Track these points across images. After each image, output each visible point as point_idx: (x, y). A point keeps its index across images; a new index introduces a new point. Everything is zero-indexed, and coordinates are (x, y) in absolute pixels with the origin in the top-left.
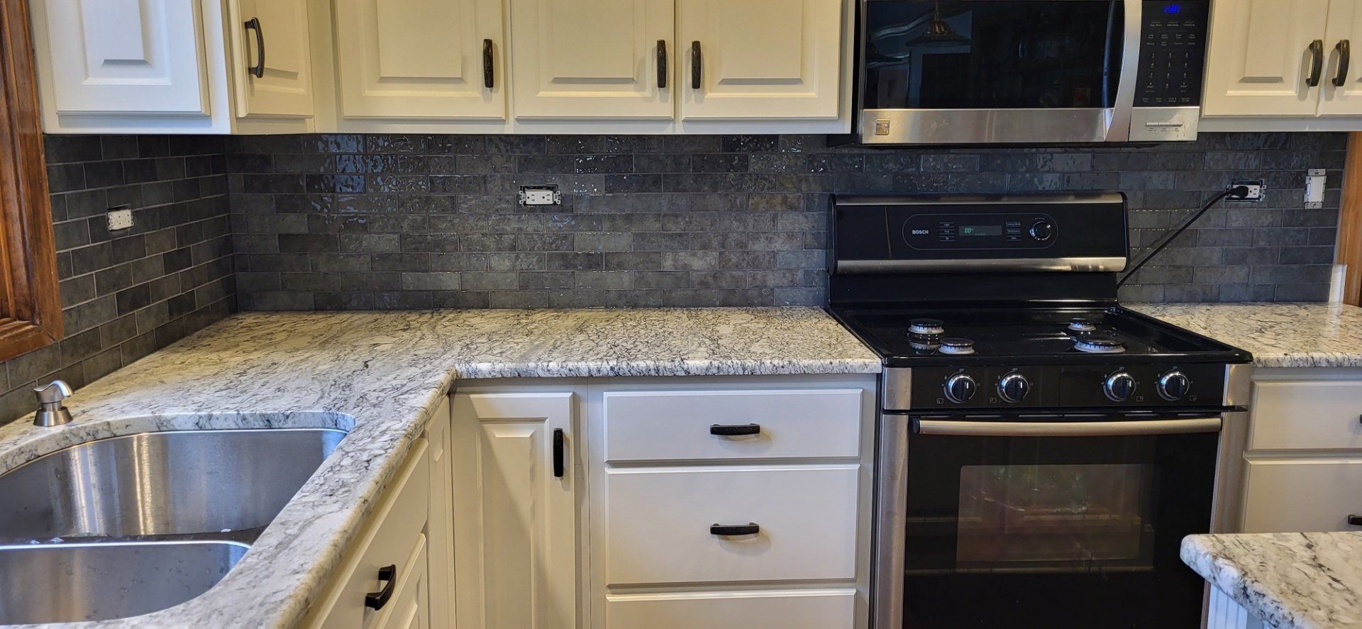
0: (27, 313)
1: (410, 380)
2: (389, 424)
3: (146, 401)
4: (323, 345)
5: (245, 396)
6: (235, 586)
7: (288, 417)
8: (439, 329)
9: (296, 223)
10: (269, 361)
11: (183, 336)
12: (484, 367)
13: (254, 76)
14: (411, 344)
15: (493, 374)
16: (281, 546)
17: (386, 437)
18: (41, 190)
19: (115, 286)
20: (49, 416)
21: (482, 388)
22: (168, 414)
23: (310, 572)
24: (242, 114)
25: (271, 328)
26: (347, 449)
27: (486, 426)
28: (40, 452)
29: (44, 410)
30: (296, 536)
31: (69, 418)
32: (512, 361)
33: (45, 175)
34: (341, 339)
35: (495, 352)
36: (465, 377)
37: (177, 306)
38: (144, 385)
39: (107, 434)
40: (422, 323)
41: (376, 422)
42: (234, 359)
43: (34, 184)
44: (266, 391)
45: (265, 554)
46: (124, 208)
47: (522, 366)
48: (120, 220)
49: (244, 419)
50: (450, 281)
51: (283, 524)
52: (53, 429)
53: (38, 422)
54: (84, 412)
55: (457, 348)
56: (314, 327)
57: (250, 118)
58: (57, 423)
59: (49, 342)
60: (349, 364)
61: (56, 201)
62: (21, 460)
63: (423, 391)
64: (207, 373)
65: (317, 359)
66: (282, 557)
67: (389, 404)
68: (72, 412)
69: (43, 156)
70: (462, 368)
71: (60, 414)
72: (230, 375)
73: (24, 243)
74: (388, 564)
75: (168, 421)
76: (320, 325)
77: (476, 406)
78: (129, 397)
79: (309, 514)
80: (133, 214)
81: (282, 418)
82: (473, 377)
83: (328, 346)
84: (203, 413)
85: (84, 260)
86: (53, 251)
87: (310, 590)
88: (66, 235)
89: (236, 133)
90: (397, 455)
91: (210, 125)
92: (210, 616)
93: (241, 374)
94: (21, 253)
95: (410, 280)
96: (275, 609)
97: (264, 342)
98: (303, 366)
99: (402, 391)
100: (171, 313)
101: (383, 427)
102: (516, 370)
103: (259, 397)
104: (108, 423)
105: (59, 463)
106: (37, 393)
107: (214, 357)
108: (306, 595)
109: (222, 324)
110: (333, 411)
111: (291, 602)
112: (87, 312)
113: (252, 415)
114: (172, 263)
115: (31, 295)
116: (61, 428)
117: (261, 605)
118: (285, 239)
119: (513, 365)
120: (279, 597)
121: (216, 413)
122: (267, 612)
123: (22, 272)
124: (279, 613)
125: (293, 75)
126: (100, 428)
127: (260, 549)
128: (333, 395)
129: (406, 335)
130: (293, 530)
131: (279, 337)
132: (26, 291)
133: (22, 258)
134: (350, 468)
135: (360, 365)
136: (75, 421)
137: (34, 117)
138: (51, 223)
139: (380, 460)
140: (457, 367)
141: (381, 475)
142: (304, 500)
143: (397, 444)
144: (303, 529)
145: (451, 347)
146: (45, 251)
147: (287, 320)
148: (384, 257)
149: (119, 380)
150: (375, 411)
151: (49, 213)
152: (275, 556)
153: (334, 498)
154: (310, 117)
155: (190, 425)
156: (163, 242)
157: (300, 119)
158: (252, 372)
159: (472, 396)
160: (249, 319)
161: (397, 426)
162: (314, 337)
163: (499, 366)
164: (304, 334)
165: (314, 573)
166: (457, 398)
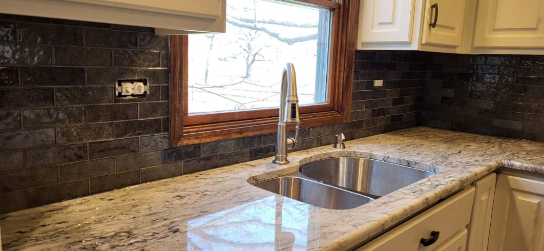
0: (340, 110)
1: (476, 161)
2: (455, 174)
3: (370, 148)
4: (446, 142)
5: (404, 153)
6: (361, 210)
7: (416, 163)
8: (503, 145)
9: (449, 93)
10: (421, 143)
11: (395, 130)
12: (517, 164)
13: (432, 27)
14: (485, 148)
15: (521, 168)
16: (385, 203)
17: (451, 179)
18: (351, 69)
19: (373, 107)
20: (338, 145)
21: (514, 174)
22: (374, 153)
23: (389, 215)
24: (424, 42)
25: (429, 133)
26: (431, 179)
27: (514, 192)
28: (332, 156)
29: (337, 143)
30: (392, 202)
31: (344, 147)
32: (534, 164)
33: (354, 64)
34: (455, 142)
35: (527, 159)
36: (506, 166)
37: (394, 119)
38: (373, 143)
39: (354, 155)
40: (496, 142)
41: (450, 173)
42: (407, 140)
43: (349, 66)
44: (413, 153)
45: (377, 204)
46: (381, 79)
47: (539, 167)
48: (378, 83)
49: (400, 160)
50: (517, 125)
51: (390, 197)
52: (339, 149)
53: (335, 147)
54: (350, 147)
55: (508, 154)
56: (446, 136)
57: (427, 44)
58: (340, 148)
59: (345, 121)
60: (453, 150)
61: (356, 73)
62: (326, 157)
63: (479, 167)
64: (396, 143)
65: (440, 146)
66: (383, 207)
67: (459, 168)
68: (346, 146)
69: (354, 57)
70: (506, 162)
71: (342, 145)
72: (404, 145)
73: (343, 86)
74: (436, 230)
75: (374, 156)
76: (449, 135)
77: (510, 181)
78: (365, 146)
79: (402, 196)
80: (384, 81)
81: (414, 163)
82: (510, 167)
83: (449, 143)
84: (386, 155)
85: (363, 96)
86: (351, 90)
87: (386, 221)
88: (357, 85)
89: (420, 50)
90: (451, 187)
91: (411, 46)
92: (347, 217)
93: (408, 146)
94: (341, 90)
95: (496, 122)
96: (369, 222)
97: (424, 137)
98: (433, 147)
99: (469, 164)
100: (392, 121)
101: (452, 175)
102: (534, 168)
103: (409, 154)
104: (355, 152)
105: (336, 161)
106: (336, 137)
107: (402, 139)
108: (384, 222)
109: (412, 129)
110: (435, 165)
111: (377, 222)
112: (360, 114)
113: (403, 160)
114: (396, 102)
115: (342, 104)
116: (341, 150)
117: (365, 219)
118: (444, 99)
119: (533, 166)
120: (374, 219)
121: (391, 156)
122: (366, 222)
123: (341, 96)
124: (370, 224)
125: (453, 28)
126: (352, 153)
127: (376, 202)
128: (438, 160)
129: (486, 145)
130: (392, 200)
131: (430, 137)
132: (341, 103)
133: (341, 91)
134: (428, 186)
135: (458, 151)
136: (346, 149)
137: (354, 44)
138: (353, 81)
139: (442, 186)
140: (503, 161)
141: (439, 192)
142: (404, 191)
143: (454, 183)
144: (395, 200)
145: (505, 153)
146: (349, 90)
147: (437, 132)
148: (486, 111)
149: (366, 140)
150: (452, 169)
151: (353, 77)
152: (380, 206)
153: (414, 194)
154: (458, 46)
155: (381, 159)
156: (394, 94)
157: (454, 47)
158: (412, 146)
159: (509, 176)
160: (422, 129)
161: (458, 176)
162: (444, 139)
163: (525, 165)
164: (441, 137)
165: (391, 216)
166: (501, 176)
